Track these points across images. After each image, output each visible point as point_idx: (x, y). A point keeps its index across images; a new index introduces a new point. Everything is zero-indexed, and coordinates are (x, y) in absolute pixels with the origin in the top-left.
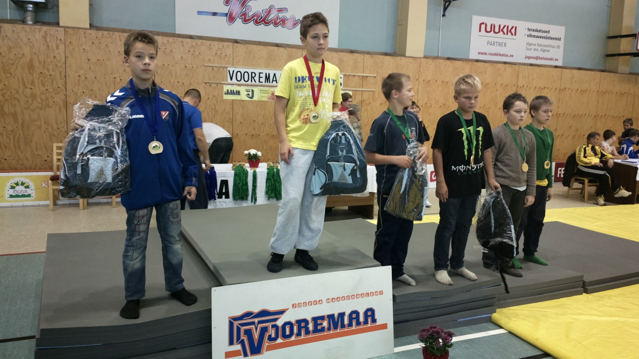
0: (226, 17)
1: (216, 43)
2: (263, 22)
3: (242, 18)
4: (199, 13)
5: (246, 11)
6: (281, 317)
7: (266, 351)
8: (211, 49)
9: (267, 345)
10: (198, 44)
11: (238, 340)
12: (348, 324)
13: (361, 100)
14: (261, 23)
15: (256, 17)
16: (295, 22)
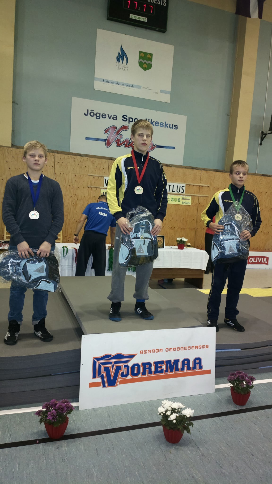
0: (105, 142)
1: (97, 160)
2: (131, 146)
3: (116, 143)
4: (87, 138)
5: (119, 138)
6: (131, 360)
7: (119, 384)
8: (93, 163)
9: (120, 380)
10: (85, 160)
11: (99, 375)
12: (181, 368)
13: (198, 203)
14: (130, 146)
15: (126, 142)
16: (153, 147)
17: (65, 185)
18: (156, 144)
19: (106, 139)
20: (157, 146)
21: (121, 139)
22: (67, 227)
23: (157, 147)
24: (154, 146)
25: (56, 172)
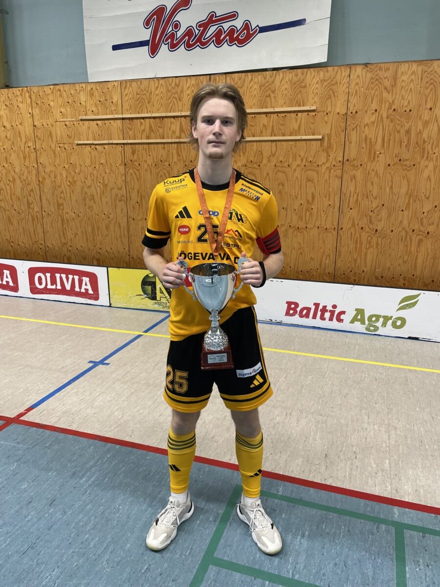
0: (148, 47)
2: (198, 44)
3: (168, 43)
5: (173, 30)
8: (93, 94)
10: (78, 91)
13: (341, 159)
14: (196, 45)
15: (187, 37)
16: (251, 32)
17: (53, 147)
18: (258, 26)
19: (149, 39)
20: (260, 28)
21: (177, 32)
22: (64, 227)
23: (259, 32)
24: (252, 30)
25: (36, 124)
